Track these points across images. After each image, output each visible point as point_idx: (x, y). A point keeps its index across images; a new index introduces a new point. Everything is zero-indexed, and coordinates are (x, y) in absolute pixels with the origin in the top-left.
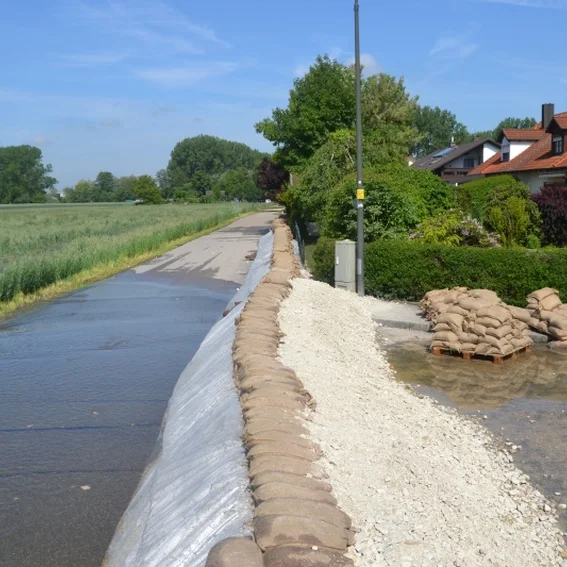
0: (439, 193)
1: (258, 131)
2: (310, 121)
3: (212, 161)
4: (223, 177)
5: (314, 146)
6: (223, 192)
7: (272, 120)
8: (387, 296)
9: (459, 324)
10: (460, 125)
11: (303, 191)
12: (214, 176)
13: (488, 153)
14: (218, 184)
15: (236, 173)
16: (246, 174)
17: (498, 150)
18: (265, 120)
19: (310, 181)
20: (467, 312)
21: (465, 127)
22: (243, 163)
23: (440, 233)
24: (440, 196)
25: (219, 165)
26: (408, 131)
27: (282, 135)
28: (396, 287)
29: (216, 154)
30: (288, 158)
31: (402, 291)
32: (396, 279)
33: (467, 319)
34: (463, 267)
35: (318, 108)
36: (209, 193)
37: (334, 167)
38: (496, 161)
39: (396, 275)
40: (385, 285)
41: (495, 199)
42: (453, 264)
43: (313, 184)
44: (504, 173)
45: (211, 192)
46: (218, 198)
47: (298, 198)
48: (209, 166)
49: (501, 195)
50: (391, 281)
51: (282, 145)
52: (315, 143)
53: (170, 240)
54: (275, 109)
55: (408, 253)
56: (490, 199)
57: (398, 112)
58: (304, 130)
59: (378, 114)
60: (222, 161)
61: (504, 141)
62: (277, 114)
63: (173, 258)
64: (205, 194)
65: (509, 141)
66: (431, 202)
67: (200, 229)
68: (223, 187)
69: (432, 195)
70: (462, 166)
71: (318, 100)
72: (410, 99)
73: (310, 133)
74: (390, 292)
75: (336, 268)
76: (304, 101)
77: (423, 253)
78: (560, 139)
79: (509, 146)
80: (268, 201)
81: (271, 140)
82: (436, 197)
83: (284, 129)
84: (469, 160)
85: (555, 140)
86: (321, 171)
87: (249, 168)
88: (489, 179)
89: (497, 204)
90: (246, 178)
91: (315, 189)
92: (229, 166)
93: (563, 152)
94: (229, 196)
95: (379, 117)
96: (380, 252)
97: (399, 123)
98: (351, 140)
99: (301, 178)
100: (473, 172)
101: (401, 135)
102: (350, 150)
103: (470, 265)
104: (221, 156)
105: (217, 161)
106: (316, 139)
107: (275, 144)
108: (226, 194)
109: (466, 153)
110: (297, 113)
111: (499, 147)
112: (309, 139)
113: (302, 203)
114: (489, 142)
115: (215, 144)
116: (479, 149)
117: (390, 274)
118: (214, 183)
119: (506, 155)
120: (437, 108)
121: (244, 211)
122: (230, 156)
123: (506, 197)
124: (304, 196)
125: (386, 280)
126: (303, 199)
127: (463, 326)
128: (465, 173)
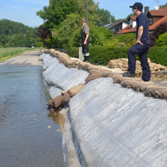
0: (109, 35)
1: (37, 15)
2: (59, 11)
3: (8, 30)
4: (13, 37)
5: (60, 20)
6: (13, 44)
7: (43, 11)
8: (96, 64)
9: (122, 65)
10: (112, 16)
11: (59, 36)
12: (9, 37)
13: (124, 26)
14: (11, 40)
15: (18, 35)
16: (23, 36)
17: (128, 25)
18: (40, 11)
19: (61, 33)
20: (124, 62)
21: (114, 17)
22: (22, 31)
23: (113, 45)
24: (110, 37)
25: (11, 32)
26: (95, 16)
27: (47, 16)
28: (99, 61)
29: (10, 27)
30: (50, 25)
31: (101, 62)
32: (100, 58)
33: (124, 64)
34: (121, 53)
35: (62, 6)
36: (7, 44)
37: (70, 27)
38: (128, 28)
39: (99, 57)
40: (96, 60)
41: (128, 40)
42: (118, 52)
43: (62, 34)
44: (131, 32)
45: (8, 43)
46: (11, 46)
47: (56, 39)
48: (7, 32)
49: (130, 39)
50: (98, 59)
51: (47, 20)
52: (60, 19)
53: (4, 57)
54: (44, 7)
55: (104, 50)
56: (126, 40)
57: (91, 8)
58: (57, 15)
59: (84, 9)
60: (13, 30)
61: (131, 21)
62: (45, 8)
63: (9, 62)
64: (5, 44)
65: (133, 20)
66: (107, 38)
67: (12, 55)
68: (13, 41)
69: (107, 36)
70: (115, 31)
71: (61, 3)
72: (95, 3)
73: (59, 16)
74: (97, 63)
75: (79, 56)
76: (56, 4)
77: (108, 49)
78: (151, 19)
79: (132, 22)
80: (33, 47)
81: (43, 18)
82: (109, 37)
83: (48, 14)
84: (117, 28)
85: (149, 20)
86: (65, 29)
87: (24, 33)
88: (125, 35)
89: (129, 42)
90: (23, 38)
91: (63, 35)
92: (16, 32)
93: (152, 24)
94: (16, 45)
95: (84, 10)
96: (94, 50)
97: (91, 13)
98: (76, 18)
99: (57, 32)
100: (118, 33)
101: (93, 17)
102: (76, 21)
103: (123, 52)
104: (12, 28)
105: (10, 30)
106: (61, 18)
107: (44, 20)
108: (14, 44)
109: (116, 26)
110: (53, 8)
111: (129, 23)
112: (58, 18)
113: (58, 41)
114: (125, 21)
115: (9, 23)
116: (121, 24)
117: (98, 57)
118: (9, 40)
119: (132, 26)
120: (103, 9)
121: (26, 50)
122: (16, 28)
123: (132, 40)
124: (59, 38)
125: (96, 59)
126: (59, 39)
127: (123, 66)
128: (116, 33)
